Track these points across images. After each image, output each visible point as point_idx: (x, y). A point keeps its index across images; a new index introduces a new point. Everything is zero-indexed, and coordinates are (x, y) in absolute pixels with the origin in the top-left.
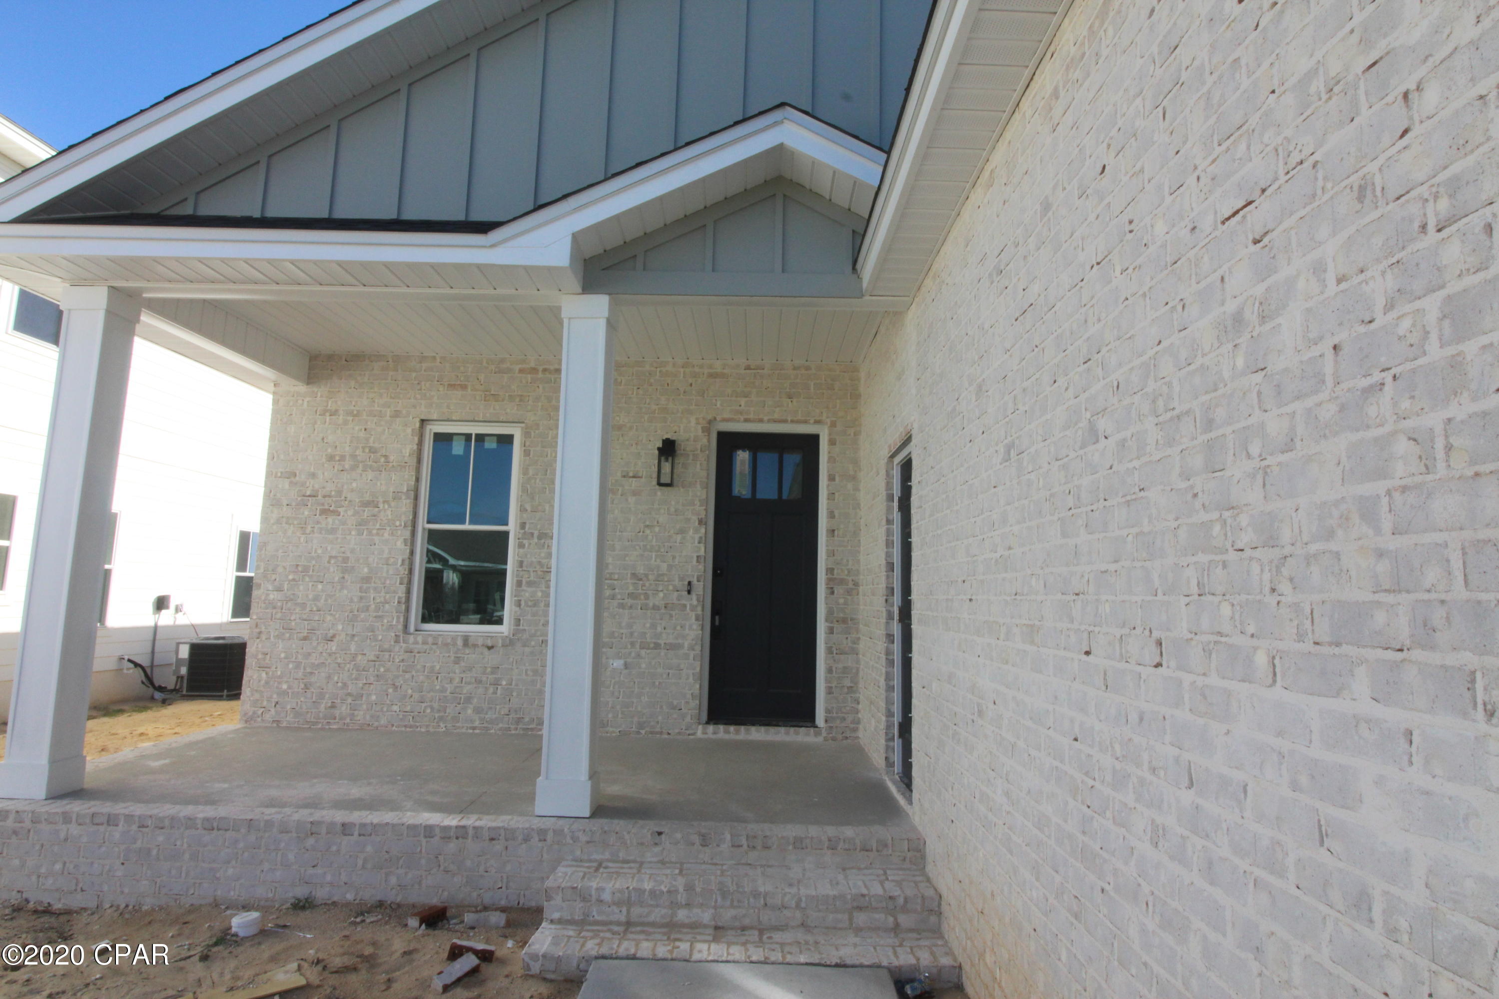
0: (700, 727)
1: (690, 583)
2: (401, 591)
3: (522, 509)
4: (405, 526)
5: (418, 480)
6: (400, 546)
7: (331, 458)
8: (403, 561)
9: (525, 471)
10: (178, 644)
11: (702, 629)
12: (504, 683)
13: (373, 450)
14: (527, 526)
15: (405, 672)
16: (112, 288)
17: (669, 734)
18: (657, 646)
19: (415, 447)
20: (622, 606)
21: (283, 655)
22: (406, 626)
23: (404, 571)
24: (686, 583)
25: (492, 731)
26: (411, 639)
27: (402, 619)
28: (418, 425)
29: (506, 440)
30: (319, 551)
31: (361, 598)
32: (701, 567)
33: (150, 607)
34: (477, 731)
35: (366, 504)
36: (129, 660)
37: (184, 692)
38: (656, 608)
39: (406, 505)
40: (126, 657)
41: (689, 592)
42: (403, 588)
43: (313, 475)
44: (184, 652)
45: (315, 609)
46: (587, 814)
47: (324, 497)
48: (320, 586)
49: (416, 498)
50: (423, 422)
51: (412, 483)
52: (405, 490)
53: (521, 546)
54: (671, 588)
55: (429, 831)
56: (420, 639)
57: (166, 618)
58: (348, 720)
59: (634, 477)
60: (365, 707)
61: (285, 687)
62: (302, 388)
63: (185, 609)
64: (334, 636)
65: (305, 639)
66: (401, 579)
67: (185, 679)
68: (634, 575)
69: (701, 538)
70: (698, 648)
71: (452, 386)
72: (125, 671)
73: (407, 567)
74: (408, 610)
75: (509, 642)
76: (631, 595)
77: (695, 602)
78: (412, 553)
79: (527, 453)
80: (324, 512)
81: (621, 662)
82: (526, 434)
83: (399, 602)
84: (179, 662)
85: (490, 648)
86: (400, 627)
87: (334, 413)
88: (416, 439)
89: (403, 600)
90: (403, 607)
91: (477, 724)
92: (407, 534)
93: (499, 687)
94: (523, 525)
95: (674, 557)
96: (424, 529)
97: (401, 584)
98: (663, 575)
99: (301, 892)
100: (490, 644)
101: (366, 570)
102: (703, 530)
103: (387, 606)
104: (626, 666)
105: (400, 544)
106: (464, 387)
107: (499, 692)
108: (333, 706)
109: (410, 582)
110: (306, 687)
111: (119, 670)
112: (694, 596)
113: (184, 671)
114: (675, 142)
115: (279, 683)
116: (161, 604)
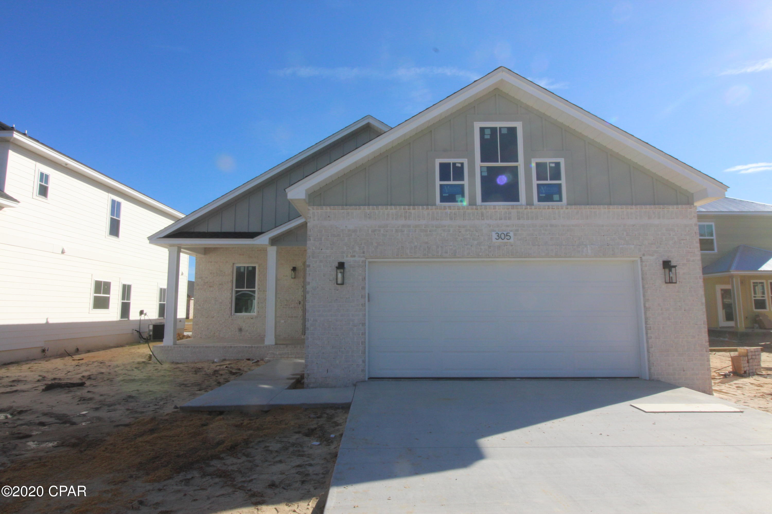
0: (303, 336)
1: (300, 302)
2: (230, 306)
3: (259, 285)
4: (230, 290)
5: (233, 278)
6: (229, 295)
7: (211, 273)
8: (230, 298)
9: (259, 275)
10: (149, 325)
11: (303, 313)
12: (256, 327)
13: (221, 271)
14: (260, 289)
15: (232, 325)
16: (178, 247)
17: (295, 337)
18: (292, 317)
19: (232, 270)
20: (284, 307)
21: (202, 322)
22: (231, 314)
23: (230, 301)
24: (299, 302)
25: (253, 338)
26: (233, 317)
27: (230, 312)
28: (232, 264)
29: (254, 268)
30: (209, 296)
31: (220, 307)
32: (302, 298)
33: (138, 314)
34: (249, 338)
35: (220, 284)
36: (136, 330)
37: (152, 340)
38: (292, 308)
39: (230, 284)
40: (135, 329)
41: (300, 304)
42: (230, 305)
43: (207, 278)
44: (151, 327)
45: (209, 310)
46: (274, 344)
47: (210, 283)
48: (210, 305)
49: (232, 282)
50: (233, 264)
51: (231, 279)
52: (230, 281)
53: (259, 294)
54: (295, 303)
55: (246, 347)
56: (235, 317)
57: (143, 317)
58: (218, 337)
59: (286, 276)
60: (222, 333)
61: (202, 329)
62: (203, 256)
63: (147, 314)
64: (214, 317)
65: (207, 318)
66: (230, 302)
67: (152, 336)
68: (286, 300)
69: (302, 291)
70: (302, 317)
71: (240, 255)
72: (134, 333)
73: (231, 300)
74: (231, 310)
75: (256, 317)
76: (286, 305)
77: (301, 306)
78: (232, 296)
79: (259, 271)
80: (210, 287)
81: (284, 321)
82: (259, 266)
83: (229, 308)
84: (150, 331)
85: (252, 318)
86: (230, 314)
87: (211, 262)
88: (232, 268)
89: (230, 307)
90: (230, 309)
91: (249, 337)
92: (231, 291)
93: (254, 328)
94: (259, 289)
95: (296, 295)
96: (235, 290)
97: (230, 303)
98: (293, 300)
99: (223, 358)
100: (252, 317)
101: (221, 301)
102: (303, 289)
103: (226, 309)
104: (285, 322)
105: (229, 294)
106: (243, 255)
107: (254, 329)
108: (215, 333)
109: (232, 303)
110: (208, 329)
111: (133, 333)
112: (301, 305)
113: (151, 333)
114: (289, 219)
115: (201, 328)
116: (142, 313)
